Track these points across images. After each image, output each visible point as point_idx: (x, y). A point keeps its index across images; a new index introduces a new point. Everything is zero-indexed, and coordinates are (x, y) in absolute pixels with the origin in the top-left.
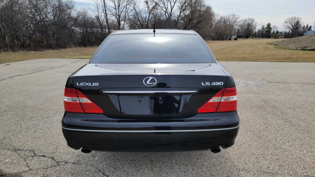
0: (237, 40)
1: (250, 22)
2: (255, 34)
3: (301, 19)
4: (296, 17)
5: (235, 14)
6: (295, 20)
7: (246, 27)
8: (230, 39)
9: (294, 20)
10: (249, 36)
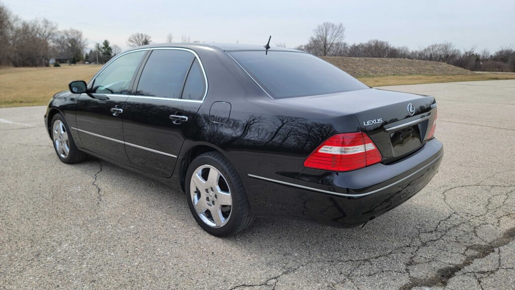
0: (59, 66)
1: (75, 36)
2: (87, 57)
3: (150, 38)
4: (143, 34)
5: (49, 20)
6: (142, 37)
7: (70, 45)
8: (47, 65)
9: (140, 37)
10: (79, 61)
